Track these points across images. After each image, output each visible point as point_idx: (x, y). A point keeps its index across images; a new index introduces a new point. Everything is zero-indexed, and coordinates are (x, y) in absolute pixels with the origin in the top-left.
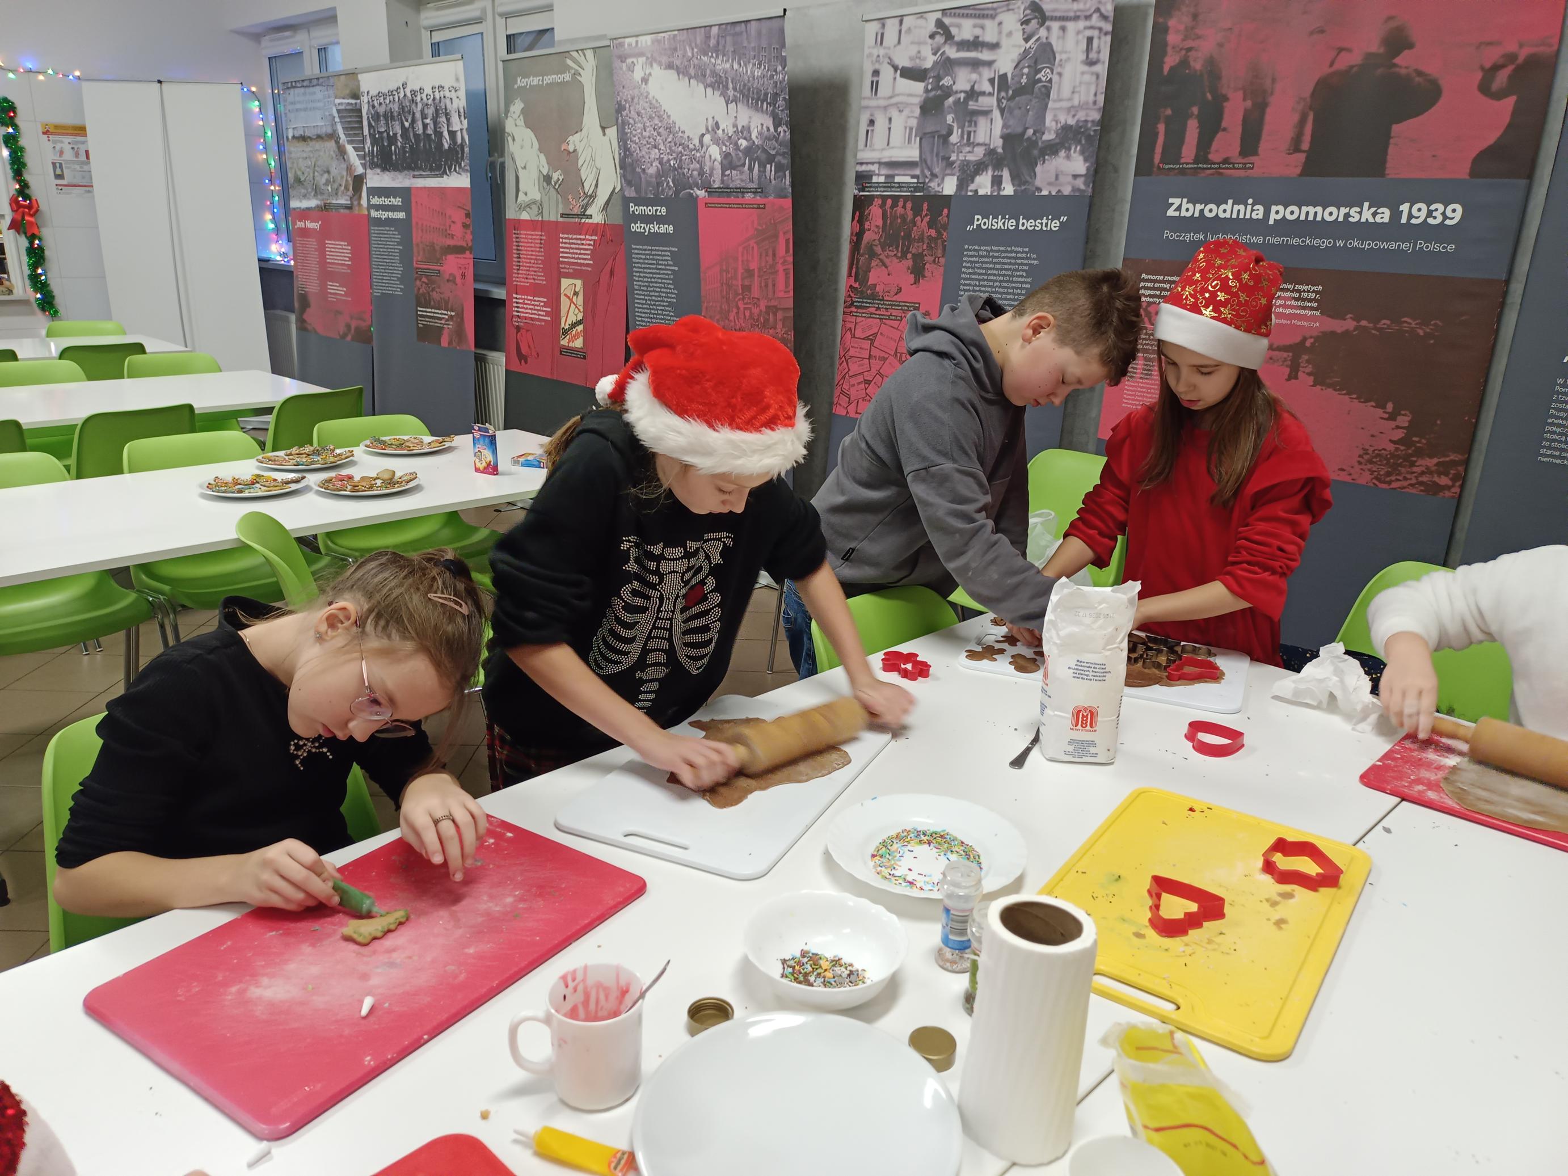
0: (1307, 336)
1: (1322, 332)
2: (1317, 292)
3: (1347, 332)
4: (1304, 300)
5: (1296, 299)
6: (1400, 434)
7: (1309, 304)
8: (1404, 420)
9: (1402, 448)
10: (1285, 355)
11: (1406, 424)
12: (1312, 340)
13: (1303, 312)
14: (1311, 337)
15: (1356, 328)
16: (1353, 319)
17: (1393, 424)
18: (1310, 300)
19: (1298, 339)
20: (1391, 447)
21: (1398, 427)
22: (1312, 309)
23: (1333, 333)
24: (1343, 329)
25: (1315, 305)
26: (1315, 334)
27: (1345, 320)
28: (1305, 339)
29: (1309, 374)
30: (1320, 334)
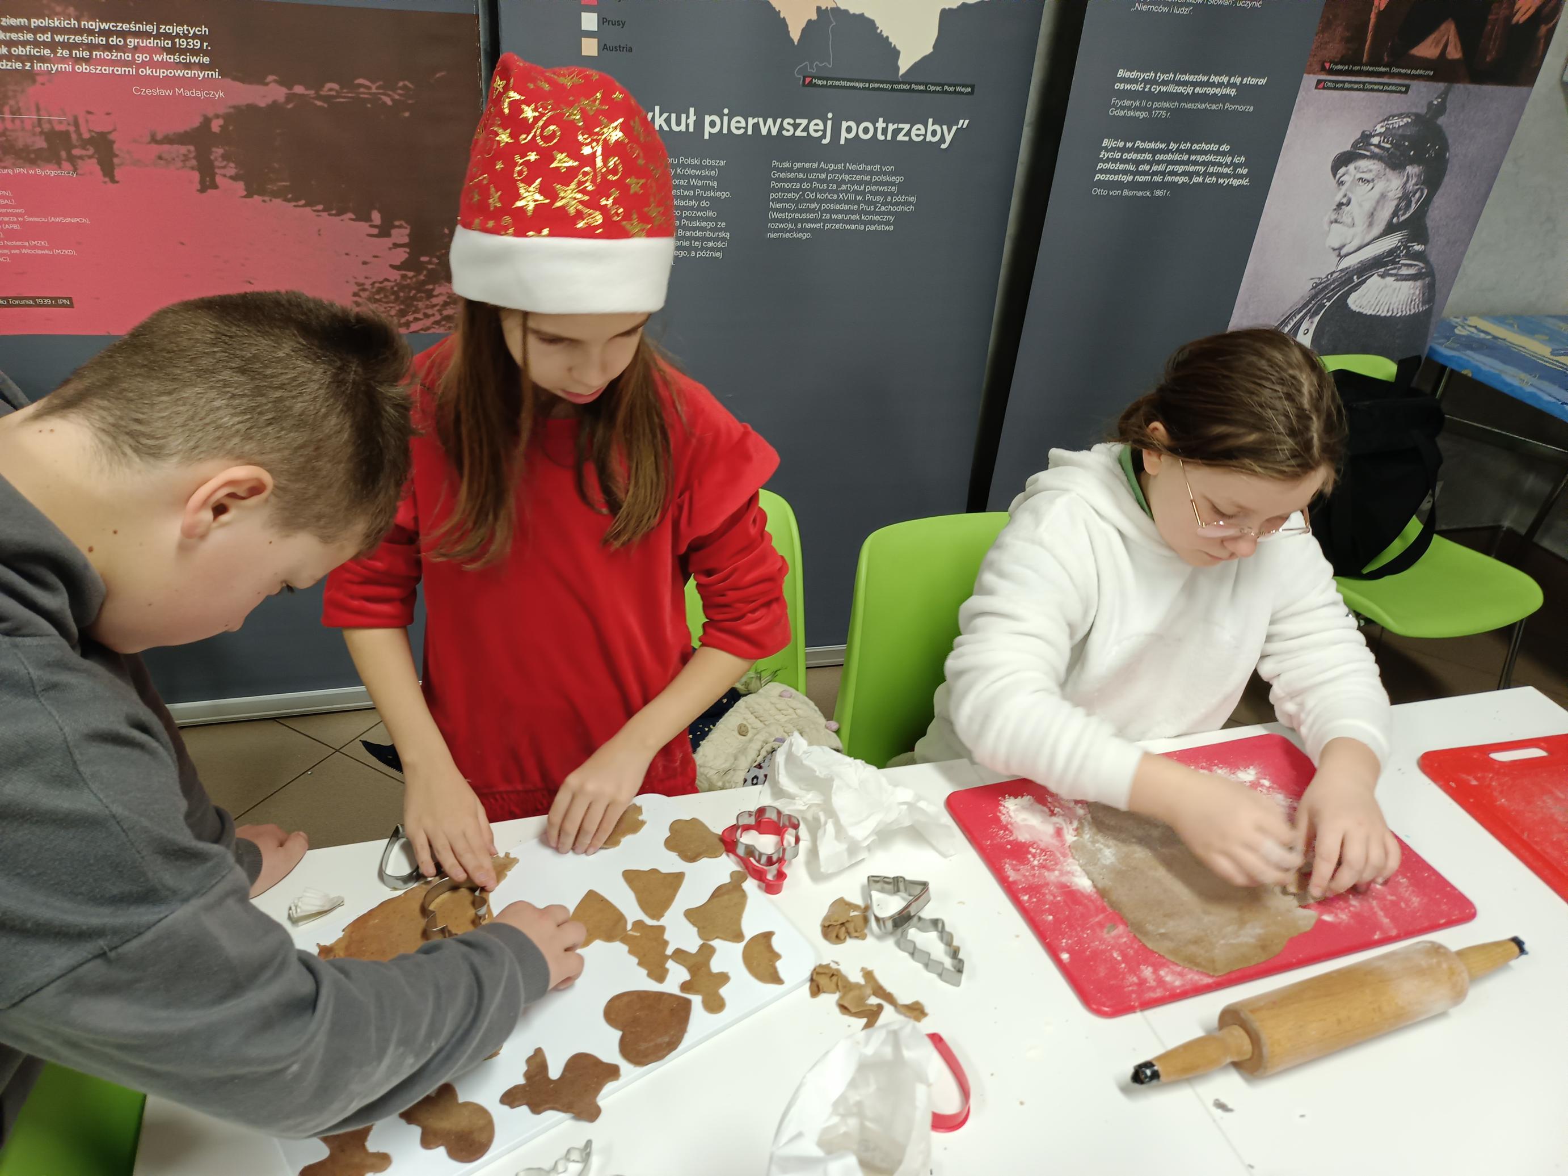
0: (210, 115)
1: (234, 107)
2: (202, 38)
3: (274, 106)
4: (183, 52)
5: (171, 51)
6: (401, 255)
7: (195, 59)
8: (401, 234)
9: (411, 274)
10: (183, 149)
11: (406, 240)
12: (221, 122)
13: (189, 73)
14: (217, 116)
15: (289, 98)
16: (281, 83)
17: (388, 242)
18: (194, 52)
19: (196, 122)
20: (396, 275)
21: (396, 245)
22: (202, 67)
23: (252, 108)
24: (269, 100)
25: (206, 60)
26: (222, 111)
27: (267, 84)
28: (207, 121)
29: (234, 178)
30: (232, 110)
